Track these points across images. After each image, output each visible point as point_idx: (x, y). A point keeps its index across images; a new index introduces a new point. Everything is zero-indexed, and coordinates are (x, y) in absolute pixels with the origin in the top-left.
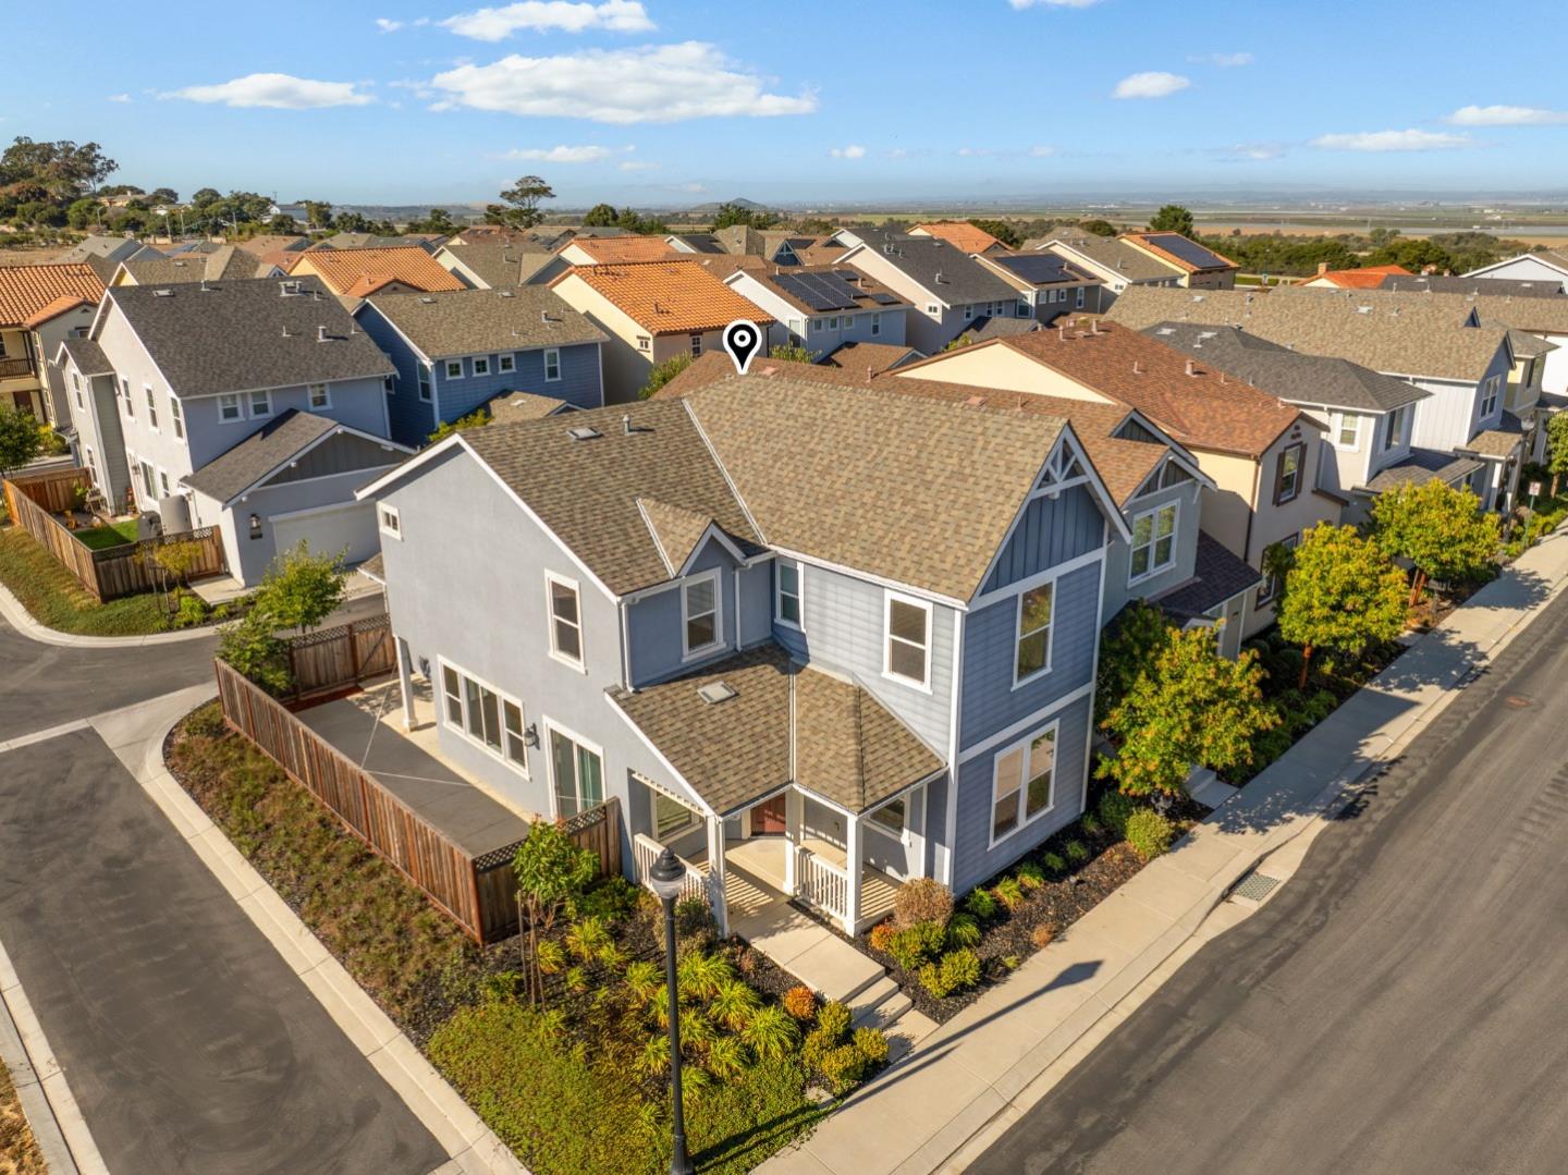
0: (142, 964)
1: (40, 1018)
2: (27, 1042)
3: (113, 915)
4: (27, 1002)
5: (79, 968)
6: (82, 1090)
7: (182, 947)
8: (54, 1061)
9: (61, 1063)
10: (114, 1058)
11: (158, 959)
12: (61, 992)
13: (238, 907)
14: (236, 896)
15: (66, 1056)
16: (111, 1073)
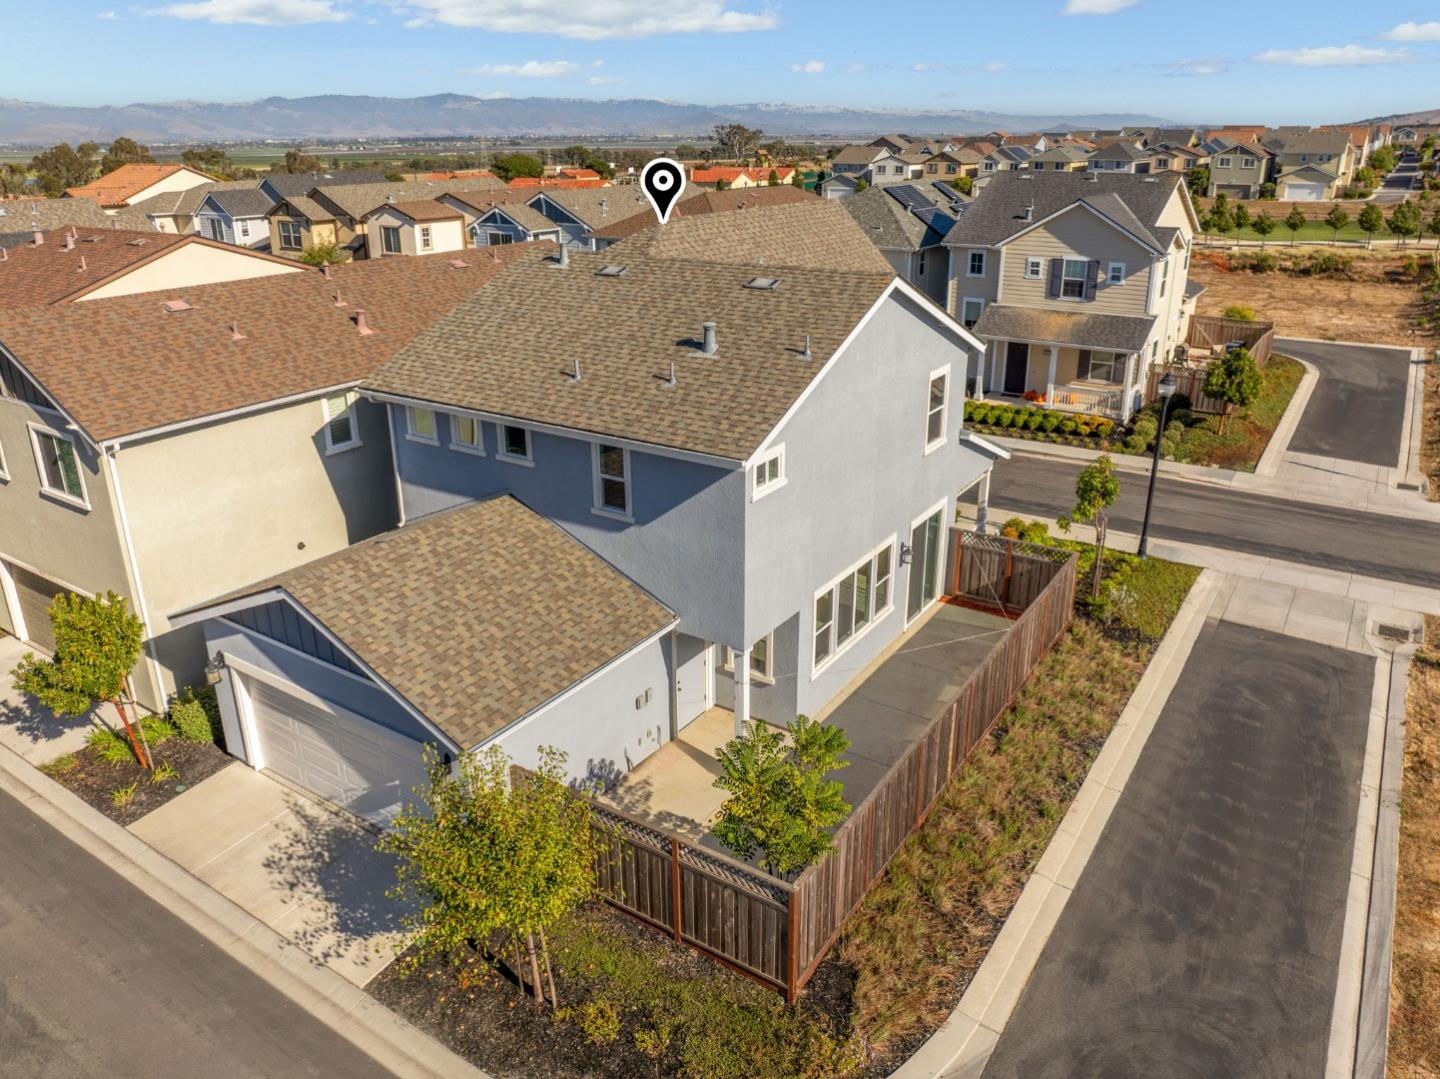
0: (1244, 806)
1: (1353, 830)
2: (1374, 823)
3: (1223, 869)
4: (1355, 852)
5: (1293, 844)
6: (1356, 763)
7: (1203, 794)
8: (1362, 793)
9: (1359, 788)
10: (1321, 764)
11: (1229, 800)
12: (1324, 836)
13: (1127, 787)
14: (1118, 796)
15: (1352, 790)
16: (1330, 757)
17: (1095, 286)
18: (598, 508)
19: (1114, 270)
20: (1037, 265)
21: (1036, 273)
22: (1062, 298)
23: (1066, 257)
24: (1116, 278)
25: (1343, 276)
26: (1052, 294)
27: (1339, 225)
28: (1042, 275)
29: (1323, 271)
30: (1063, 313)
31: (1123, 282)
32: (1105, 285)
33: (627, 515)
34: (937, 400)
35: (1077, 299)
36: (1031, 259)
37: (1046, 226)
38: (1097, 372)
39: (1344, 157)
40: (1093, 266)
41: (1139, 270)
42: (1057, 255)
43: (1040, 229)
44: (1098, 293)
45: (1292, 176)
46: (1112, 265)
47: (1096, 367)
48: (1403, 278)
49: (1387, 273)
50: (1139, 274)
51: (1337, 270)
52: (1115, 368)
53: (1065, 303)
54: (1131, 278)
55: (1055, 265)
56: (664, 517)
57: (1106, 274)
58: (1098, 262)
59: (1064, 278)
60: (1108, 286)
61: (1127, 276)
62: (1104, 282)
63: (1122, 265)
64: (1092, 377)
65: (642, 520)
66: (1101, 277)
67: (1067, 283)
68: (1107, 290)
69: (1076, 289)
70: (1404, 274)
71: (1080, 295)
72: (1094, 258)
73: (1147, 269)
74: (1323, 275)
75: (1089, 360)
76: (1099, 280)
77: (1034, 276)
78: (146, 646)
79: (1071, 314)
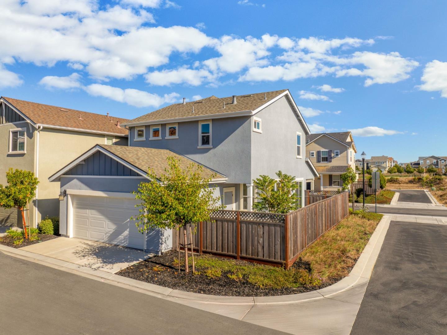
17: (331, 158)
18: (200, 146)
19: (336, 152)
20: (313, 153)
21: (313, 155)
22: (322, 162)
23: (321, 150)
24: (337, 155)
25: (397, 183)
26: (319, 161)
27: (392, 172)
28: (315, 156)
29: (390, 181)
30: (323, 166)
31: (339, 156)
32: (334, 157)
33: (210, 146)
34: (299, 143)
35: (326, 162)
36: (311, 152)
37: (314, 142)
38: (335, 184)
39: (387, 162)
40: (330, 152)
41: (344, 152)
42: (319, 150)
43: (313, 143)
44: (332, 160)
45: (374, 168)
46: (335, 151)
47: (335, 182)
48: (414, 182)
49: (409, 181)
50: (344, 153)
51: (394, 181)
52: (341, 182)
53: (323, 164)
54: (341, 154)
55: (319, 153)
56: (223, 143)
57: (334, 154)
58: (331, 151)
59: (321, 156)
60: (335, 157)
61: (340, 154)
62: (333, 156)
63: (339, 151)
64: (334, 185)
65: (215, 147)
66: (333, 155)
67: (322, 158)
68: (335, 159)
69: (326, 159)
70: (414, 181)
71: (327, 161)
72: (330, 150)
73: (346, 151)
74: (391, 182)
75: (332, 180)
76: (332, 156)
77: (313, 157)
78: (34, 202)
79: (325, 166)
